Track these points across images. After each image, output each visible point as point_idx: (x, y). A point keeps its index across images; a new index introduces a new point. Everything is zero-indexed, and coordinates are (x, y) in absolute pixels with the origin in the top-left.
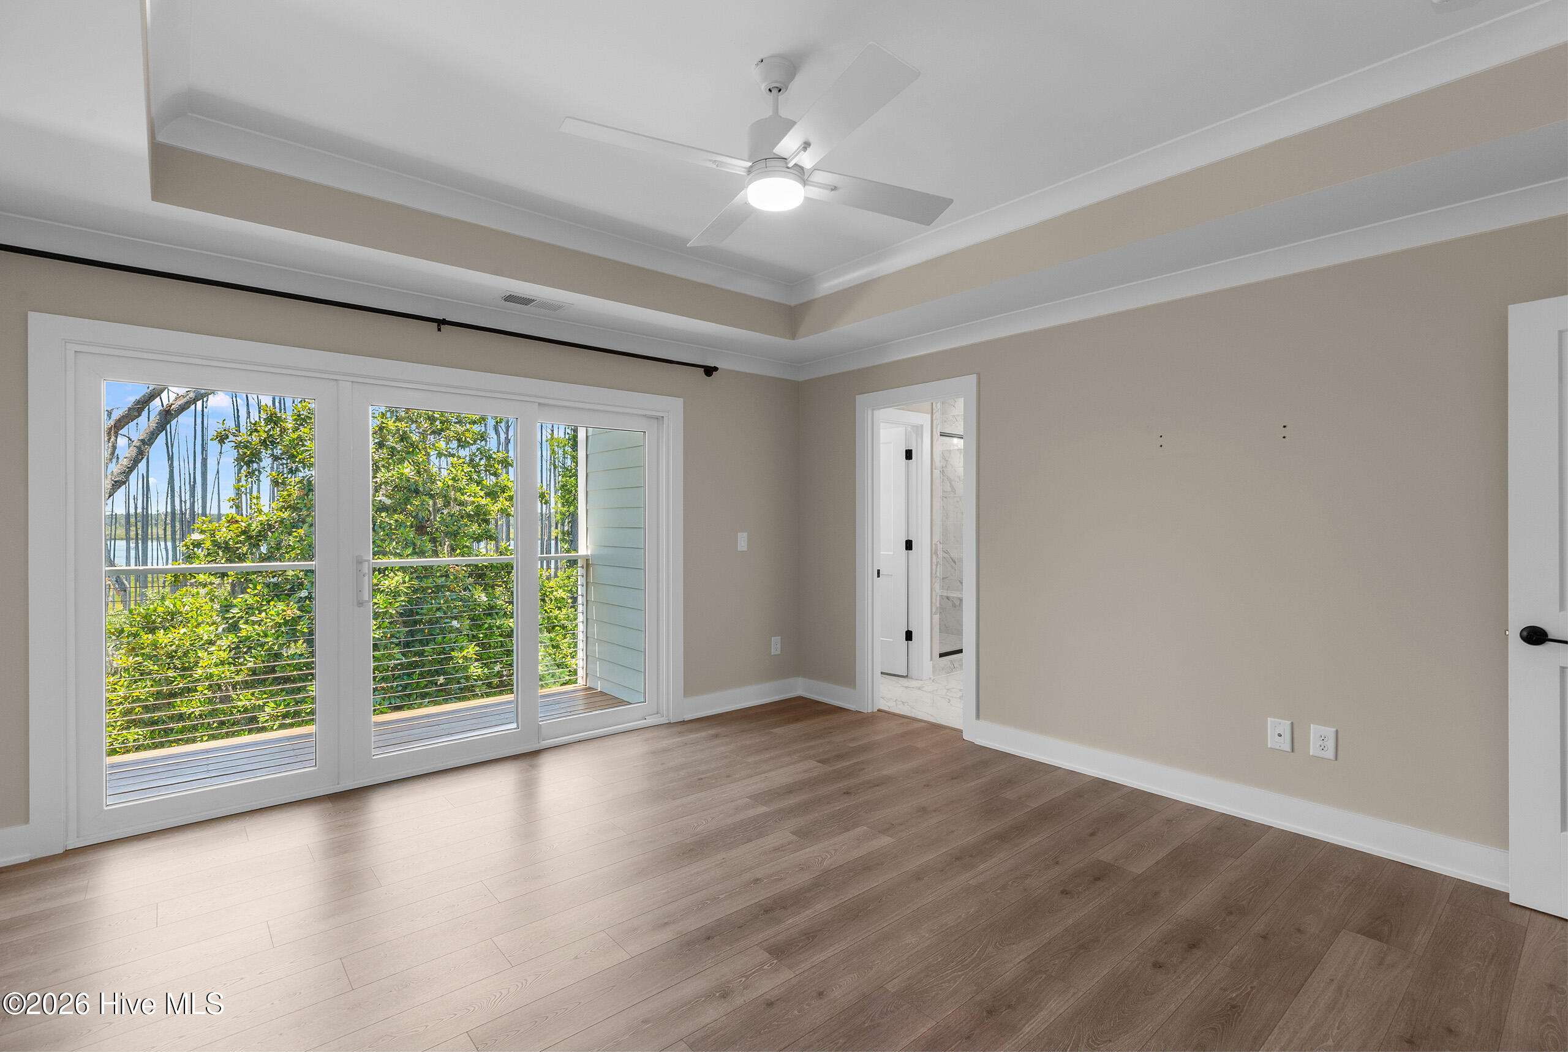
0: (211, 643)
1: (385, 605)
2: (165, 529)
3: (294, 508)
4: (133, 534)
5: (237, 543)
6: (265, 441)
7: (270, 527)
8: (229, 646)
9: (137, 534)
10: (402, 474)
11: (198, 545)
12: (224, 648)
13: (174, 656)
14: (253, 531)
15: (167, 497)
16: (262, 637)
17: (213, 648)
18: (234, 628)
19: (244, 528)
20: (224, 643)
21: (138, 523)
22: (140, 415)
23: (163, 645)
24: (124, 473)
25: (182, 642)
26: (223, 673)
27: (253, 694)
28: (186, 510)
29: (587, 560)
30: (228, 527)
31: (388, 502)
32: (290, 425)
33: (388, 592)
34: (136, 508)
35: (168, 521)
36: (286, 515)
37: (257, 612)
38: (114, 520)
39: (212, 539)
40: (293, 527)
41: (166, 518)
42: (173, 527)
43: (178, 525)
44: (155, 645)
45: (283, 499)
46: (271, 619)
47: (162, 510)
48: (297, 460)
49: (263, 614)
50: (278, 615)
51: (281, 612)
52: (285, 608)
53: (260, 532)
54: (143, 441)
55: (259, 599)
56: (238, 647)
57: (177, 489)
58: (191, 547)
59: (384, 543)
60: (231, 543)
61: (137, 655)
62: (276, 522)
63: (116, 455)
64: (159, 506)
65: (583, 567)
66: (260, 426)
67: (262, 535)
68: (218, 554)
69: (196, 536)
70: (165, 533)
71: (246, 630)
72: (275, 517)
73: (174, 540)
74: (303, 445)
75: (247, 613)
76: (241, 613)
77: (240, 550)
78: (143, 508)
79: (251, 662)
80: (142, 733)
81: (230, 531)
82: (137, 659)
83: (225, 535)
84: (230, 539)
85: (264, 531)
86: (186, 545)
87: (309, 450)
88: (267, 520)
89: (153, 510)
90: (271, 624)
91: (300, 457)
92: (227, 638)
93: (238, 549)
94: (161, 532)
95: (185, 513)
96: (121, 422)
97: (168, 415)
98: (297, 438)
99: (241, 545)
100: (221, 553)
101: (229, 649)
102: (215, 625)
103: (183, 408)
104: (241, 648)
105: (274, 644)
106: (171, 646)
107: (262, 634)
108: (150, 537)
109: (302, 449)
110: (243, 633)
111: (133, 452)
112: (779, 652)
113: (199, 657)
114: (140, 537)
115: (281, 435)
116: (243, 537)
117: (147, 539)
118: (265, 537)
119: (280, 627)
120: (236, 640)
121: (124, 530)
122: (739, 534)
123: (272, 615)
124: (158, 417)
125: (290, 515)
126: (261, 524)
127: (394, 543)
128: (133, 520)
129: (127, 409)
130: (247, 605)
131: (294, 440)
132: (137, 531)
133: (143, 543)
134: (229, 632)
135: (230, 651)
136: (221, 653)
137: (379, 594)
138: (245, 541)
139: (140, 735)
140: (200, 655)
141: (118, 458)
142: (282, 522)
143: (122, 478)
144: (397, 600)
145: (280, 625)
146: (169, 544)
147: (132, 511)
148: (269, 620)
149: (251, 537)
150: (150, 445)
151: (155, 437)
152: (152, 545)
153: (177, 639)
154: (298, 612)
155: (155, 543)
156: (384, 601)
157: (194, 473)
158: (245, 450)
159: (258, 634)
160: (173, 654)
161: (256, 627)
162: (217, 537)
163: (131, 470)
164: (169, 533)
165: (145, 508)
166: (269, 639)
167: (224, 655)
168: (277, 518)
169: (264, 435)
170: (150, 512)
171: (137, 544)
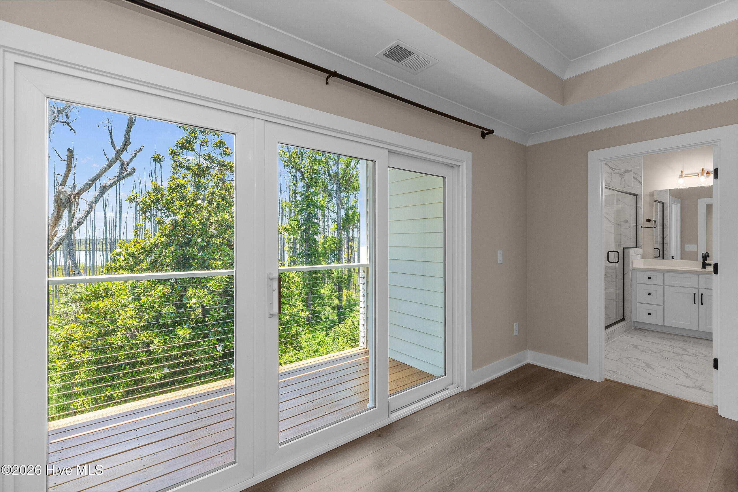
0: (126, 306)
1: (216, 287)
2: (103, 246)
3: (168, 236)
4: (88, 248)
5: (139, 254)
6: (153, 201)
7: (156, 245)
8: (135, 307)
9: (90, 248)
10: (224, 217)
11: (119, 254)
12: (133, 309)
13: (107, 313)
14: (147, 247)
15: (104, 231)
16: (153, 303)
17: (126, 309)
18: (137, 299)
19: (142, 246)
20: (133, 306)
21: (90, 243)
22: (90, 188)
23: (102, 307)
24: (83, 218)
25: (111, 306)
26: (132, 323)
27: (147, 333)
28: (112, 237)
29: (367, 267)
30: (134, 245)
31: (216, 232)
32: (166, 192)
33: (217, 280)
34: (90, 236)
35: (104, 243)
36: (164, 239)
37: (149, 290)
38: (80, 242)
39: (126, 252)
40: (168, 245)
41: (103, 241)
42: (106, 245)
43: (108, 244)
44: (97, 308)
45: (162, 231)
46: (157, 294)
47: (101, 237)
48: (170, 210)
49: (153, 292)
50: (160, 292)
51: (162, 290)
52: (164, 288)
53: (151, 248)
54: (92, 202)
55: (150, 283)
56: (140, 308)
57: (108, 228)
58: (116, 256)
59: (214, 254)
60: (136, 254)
61: (88, 313)
62: (159, 243)
63: (78, 208)
64: (100, 235)
65: (364, 272)
66: (151, 193)
67: (151, 250)
68: (130, 260)
69: (118, 250)
70: (103, 248)
71: (144, 299)
72: (158, 240)
73: (106, 251)
74: (173, 203)
75: (144, 290)
76: (141, 291)
77: (141, 258)
78: (93, 236)
79: (146, 316)
80: (91, 354)
81: (135, 247)
82: (88, 315)
83: (133, 250)
84: (135, 252)
85: (152, 248)
86: (113, 255)
87: (176, 205)
88: (154, 242)
89: (97, 238)
90: (156, 297)
91: (172, 209)
92: (134, 303)
93: (139, 257)
94: (101, 247)
95: (112, 239)
96: (81, 191)
97: (104, 189)
98: (170, 199)
99: (141, 255)
100: (131, 259)
101: (135, 309)
102: (128, 296)
103: (111, 185)
104: (141, 309)
105: (158, 307)
106: (106, 308)
107: (152, 302)
108: (96, 249)
109: (173, 204)
110: (143, 301)
111: (87, 207)
112: (517, 334)
113: (120, 313)
114: (91, 249)
115: (161, 198)
116: (142, 251)
117: (94, 250)
118: (153, 250)
119: (161, 298)
120: (139, 305)
121: (84, 247)
122: (498, 251)
123: (157, 292)
124: (100, 190)
125: (166, 239)
126: (151, 244)
127: (219, 254)
128: (88, 242)
129: (84, 184)
130: (144, 286)
131: (168, 200)
132: (90, 247)
133: (92, 252)
134: (135, 301)
135: (136, 311)
136: (131, 311)
137: (212, 281)
138: (143, 253)
139: (90, 355)
140: (120, 312)
141: (79, 210)
142: (162, 243)
143: (81, 220)
144: (222, 284)
145: (161, 297)
146: (105, 253)
147: (88, 238)
148: (156, 294)
149: (146, 251)
150: (96, 204)
151: (98, 200)
152: (96, 253)
153: (109, 304)
154: (171, 290)
155: (98, 251)
156: (215, 284)
157: (116, 220)
158: (144, 205)
159: (150, 302)
160: (107, 312)
161: (149, 298)
162: (129, 251)
163: (86, 216)
164: (104, 247)
165: (94, 236)
166: (155, 305)
167: (133, 313)
168: (159, 241)
169: (153, 198)
170: (96, 238)
171: (90, 253)
